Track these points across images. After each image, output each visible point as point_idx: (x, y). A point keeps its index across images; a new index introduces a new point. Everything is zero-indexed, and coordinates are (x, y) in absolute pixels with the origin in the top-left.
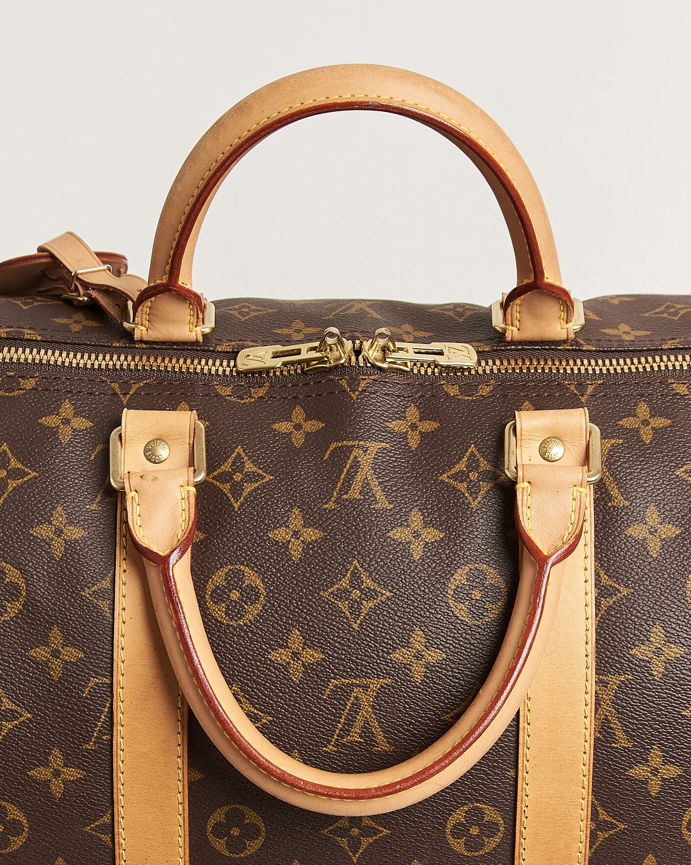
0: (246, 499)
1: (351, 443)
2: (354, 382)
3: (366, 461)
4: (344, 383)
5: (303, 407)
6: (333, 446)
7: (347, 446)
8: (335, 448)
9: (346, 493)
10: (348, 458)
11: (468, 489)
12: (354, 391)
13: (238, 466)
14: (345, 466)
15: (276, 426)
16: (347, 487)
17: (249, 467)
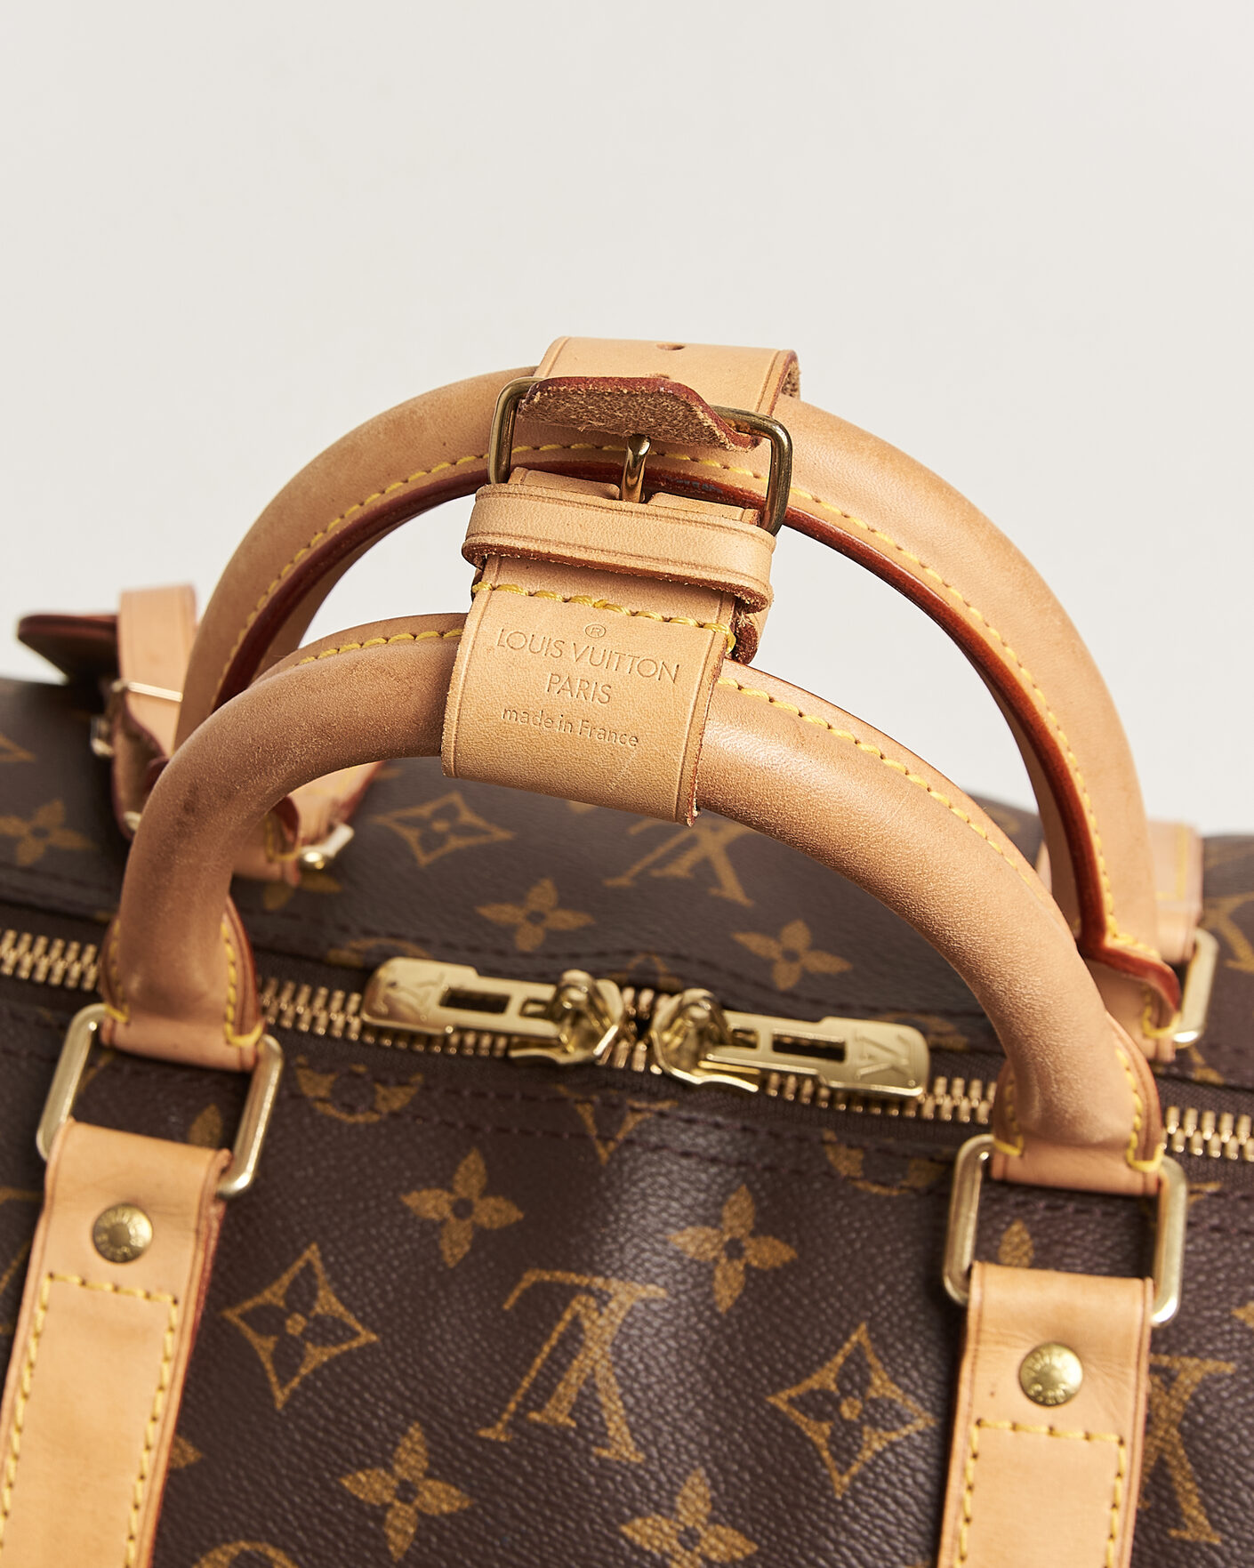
0: (305, 1382)
1: (574, 1278)
2: (611, 1114)
3: (601, 1328)
4: (586, 1113)
5: (485, 1156)
6: (530, 1278)
7: (561, 1285)
8: (535, 1286)
9: (539, 1407)
10: (559, 1318)
11: (832, 1440)
12: (605, 1140)
13: (301, 1296)
14: (547, 1337)
15: (411, 1200)
16: (544, 1391)
17: (327, 1302)
